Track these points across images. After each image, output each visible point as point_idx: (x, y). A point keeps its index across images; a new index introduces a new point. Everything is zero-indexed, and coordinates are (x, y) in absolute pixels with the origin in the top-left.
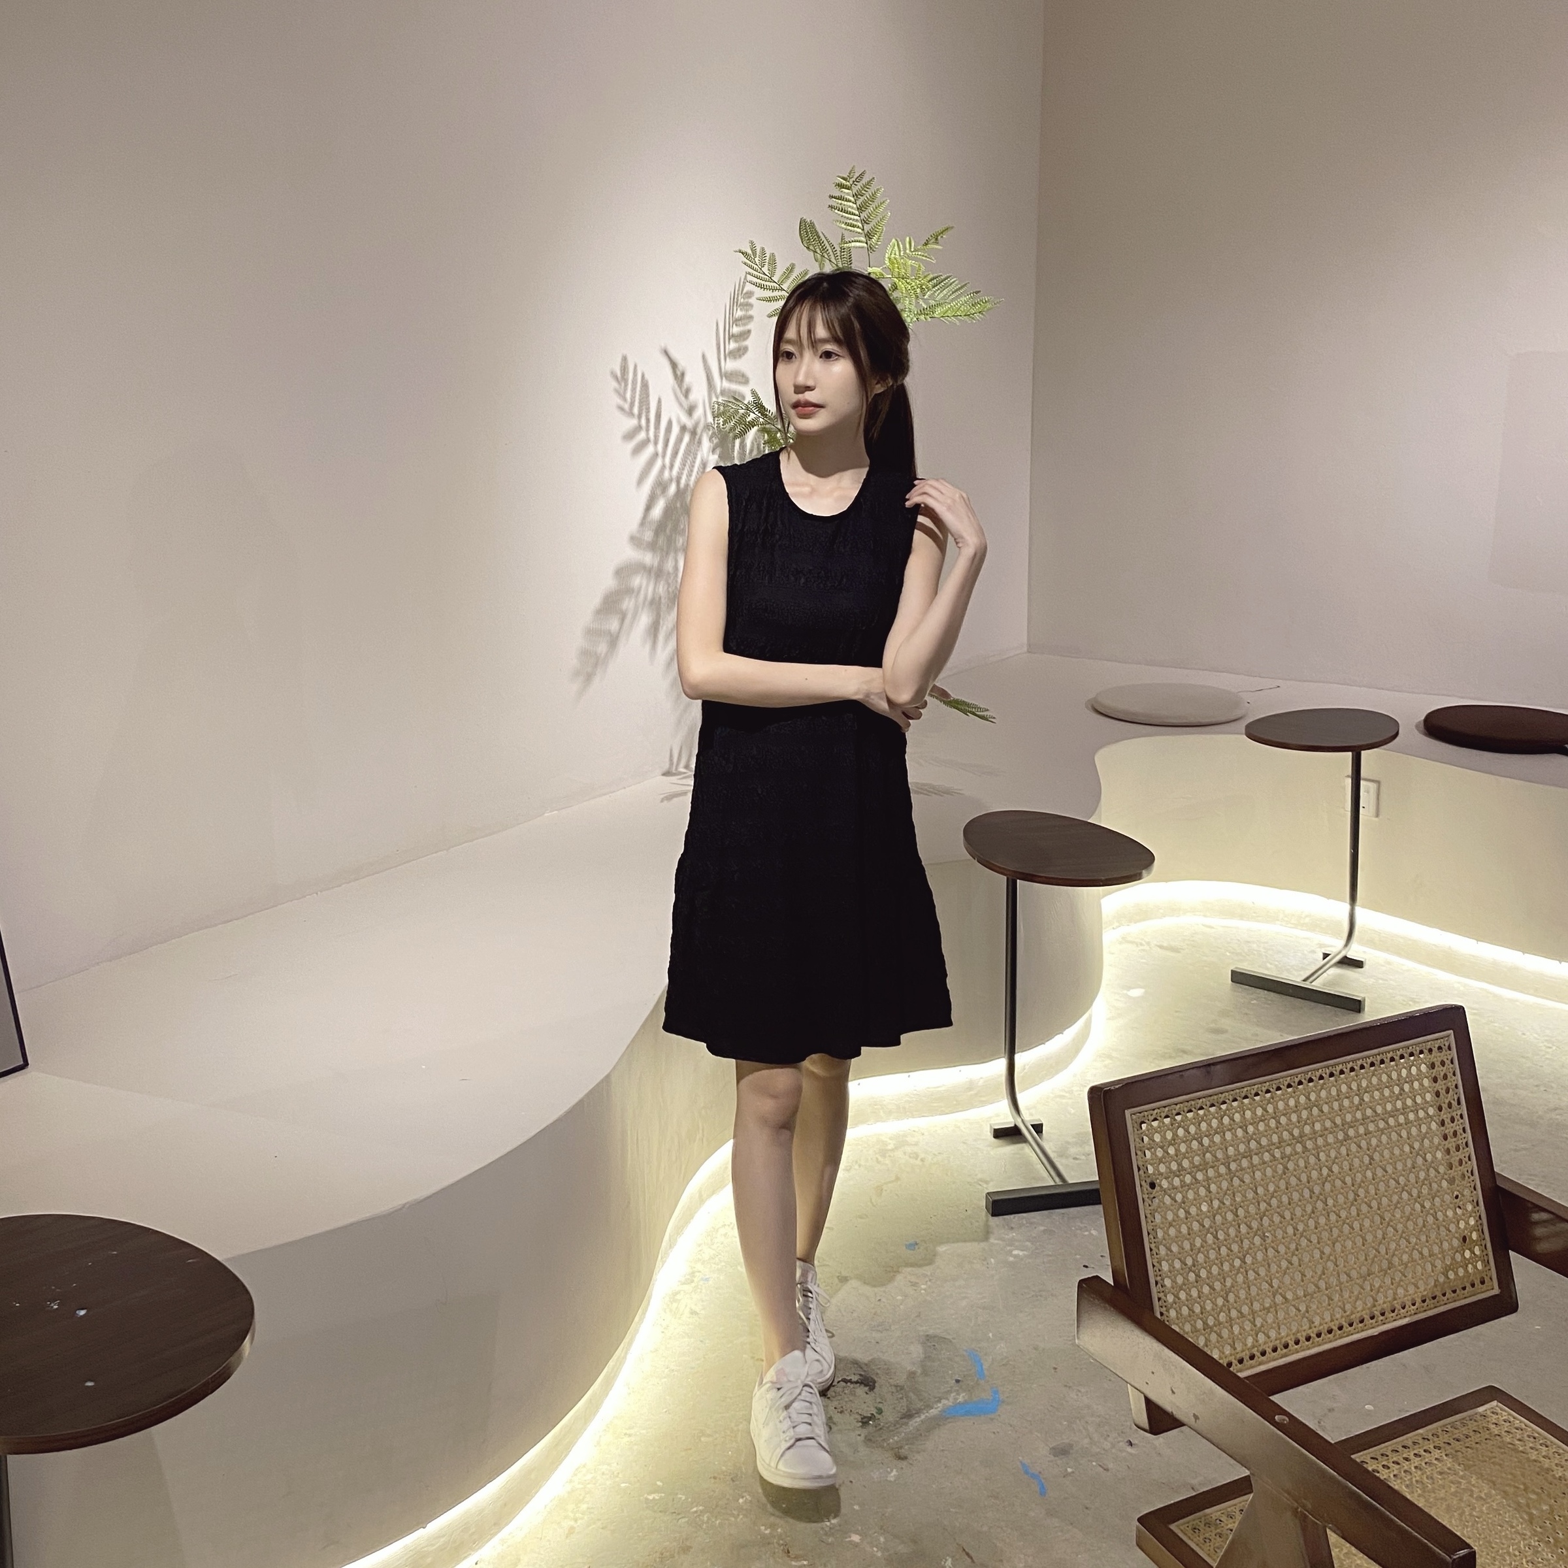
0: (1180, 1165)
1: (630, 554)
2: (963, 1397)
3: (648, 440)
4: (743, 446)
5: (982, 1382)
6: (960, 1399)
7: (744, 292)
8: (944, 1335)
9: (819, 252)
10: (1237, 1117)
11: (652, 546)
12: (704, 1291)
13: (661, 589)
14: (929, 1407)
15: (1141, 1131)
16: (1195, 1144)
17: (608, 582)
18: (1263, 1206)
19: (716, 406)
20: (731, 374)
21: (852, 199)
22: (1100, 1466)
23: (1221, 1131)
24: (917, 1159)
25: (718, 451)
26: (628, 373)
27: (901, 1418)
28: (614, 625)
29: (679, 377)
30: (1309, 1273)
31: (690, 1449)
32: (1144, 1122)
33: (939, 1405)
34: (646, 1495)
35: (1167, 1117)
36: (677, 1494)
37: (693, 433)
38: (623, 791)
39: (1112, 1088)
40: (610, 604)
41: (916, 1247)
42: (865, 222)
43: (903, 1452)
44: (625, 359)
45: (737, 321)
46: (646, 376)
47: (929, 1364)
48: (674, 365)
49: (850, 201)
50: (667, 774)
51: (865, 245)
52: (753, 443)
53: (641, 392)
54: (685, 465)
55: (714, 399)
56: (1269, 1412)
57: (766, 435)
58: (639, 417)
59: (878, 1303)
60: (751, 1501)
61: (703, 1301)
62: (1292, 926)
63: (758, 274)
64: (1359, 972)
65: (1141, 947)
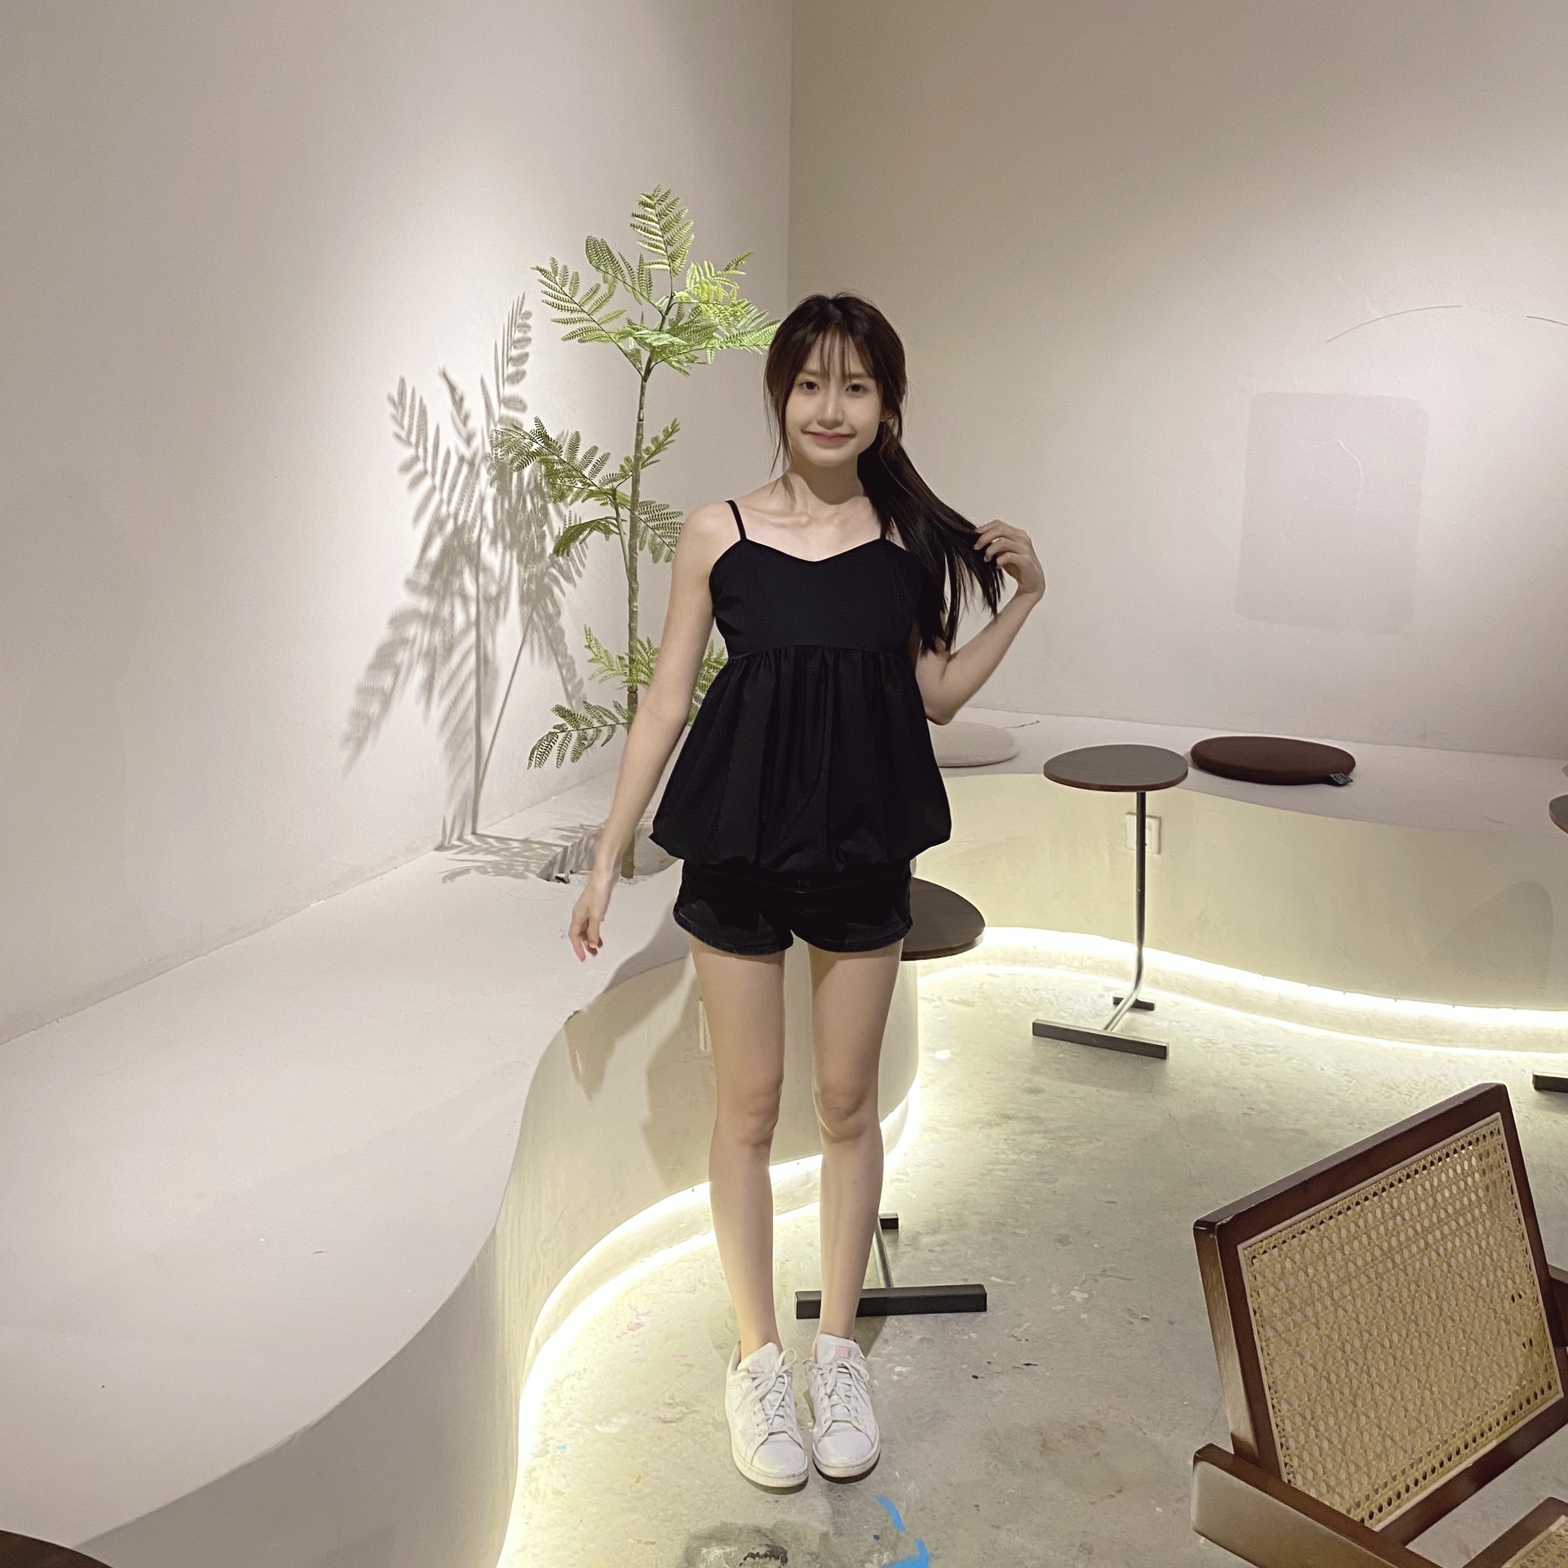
1: (405, 600)
3: (425, 472)
4: (520, 479)
7: (523, 311)
11: (429, 591)
13: (436, 639)
17: (382, 633)
19: (494, 434)
20: (509, 400)
25: (496, 484)
26: (406, 397)
28: (387, 682)
29: (458, 403)
35: (1274, 1247)
37: (472, 464)
38: (394, 870)
40: (384, 658)
42: (668, 243)
44: (402, 382)
45: (516, 343)
46: (425, 401)
48: (452, 389)
49: (653, 221)
52: (530, 476)
53: (418, 419)
54: (463, 500)
55: (492, 427)
57: (543, 467)
58: (417, 447)
62: (1074, 969)
63: (557, 294)
64: (1151, 1016)
65: (934, 1003)
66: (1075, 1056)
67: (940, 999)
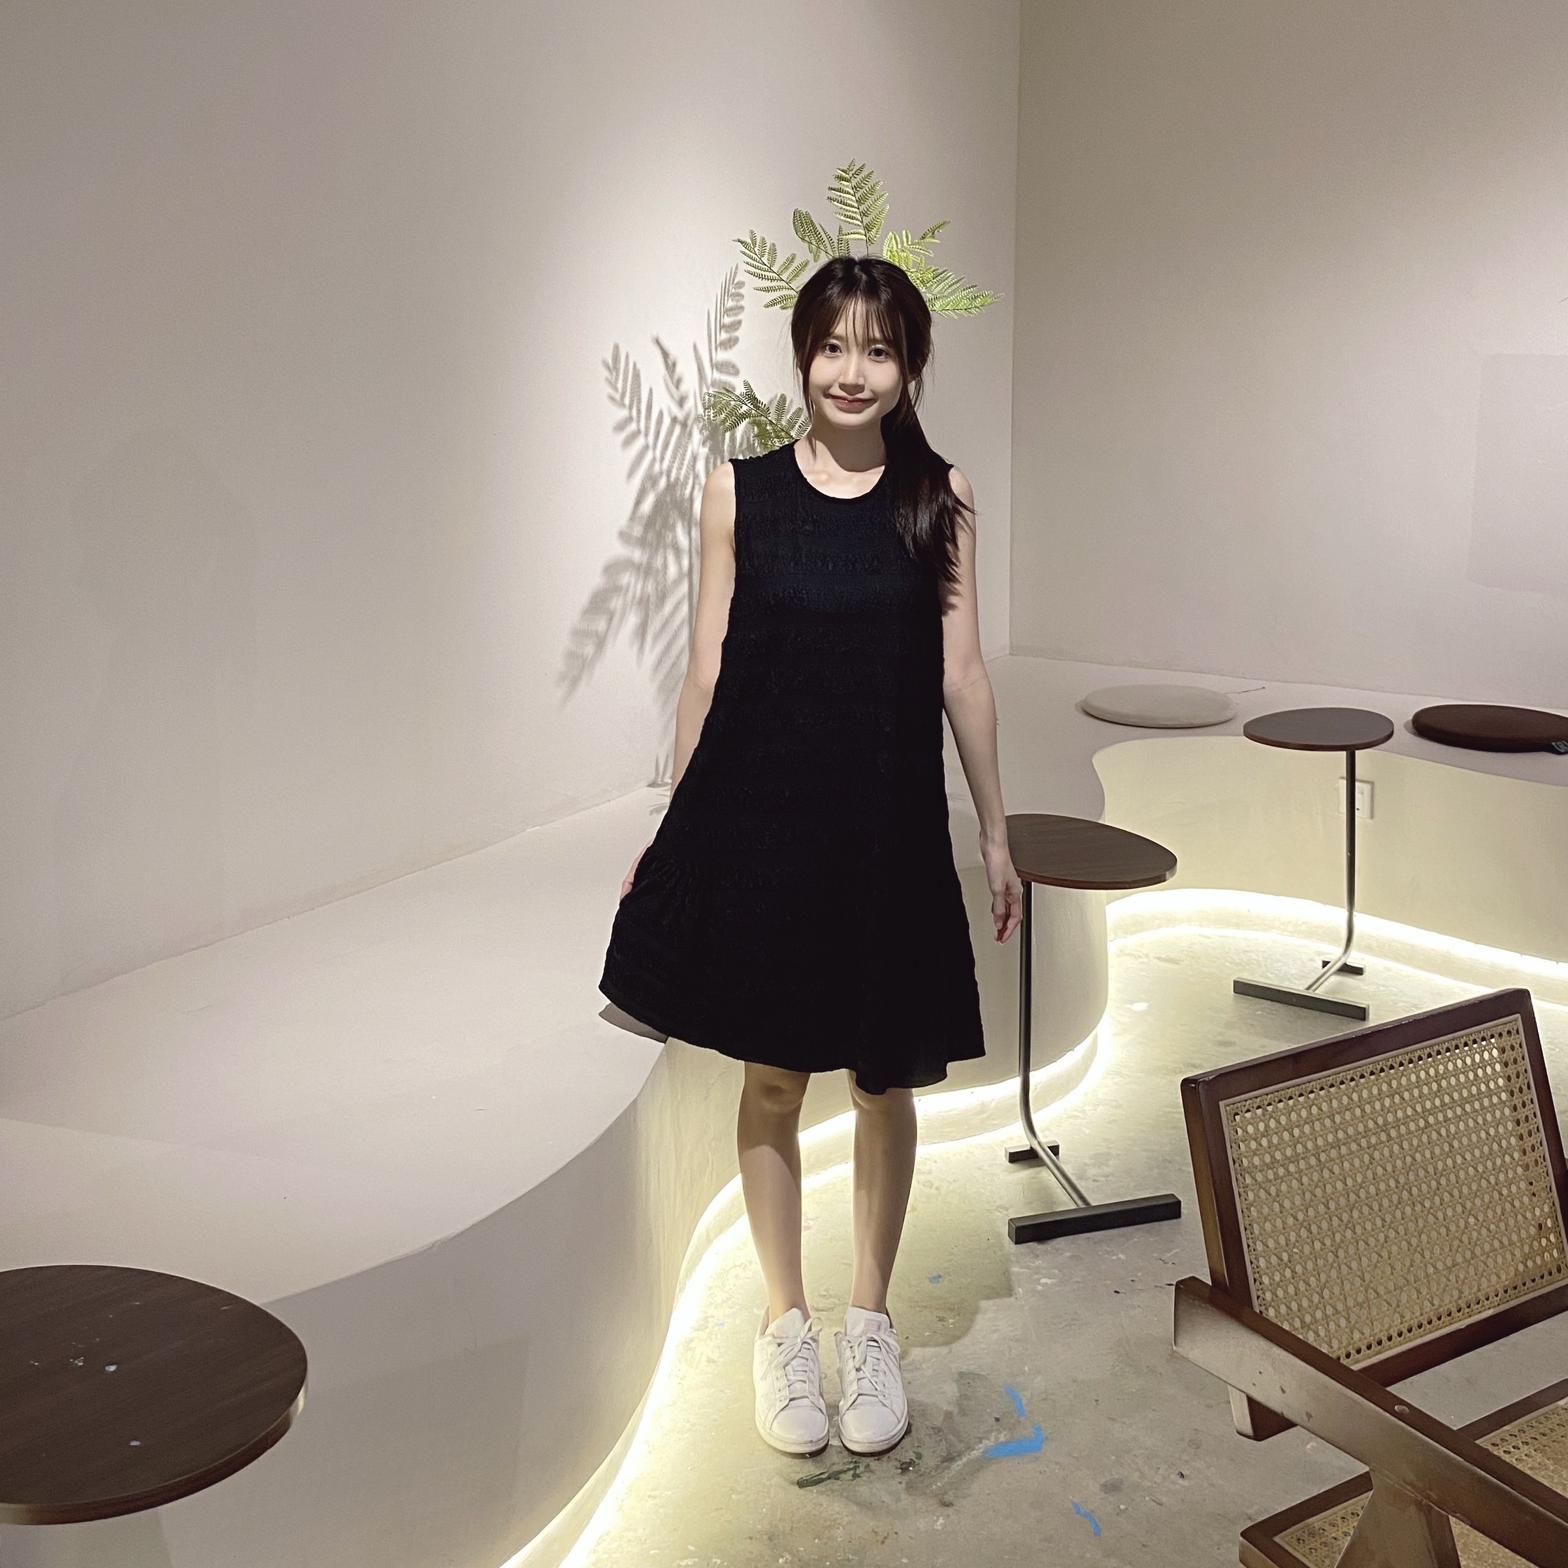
0: (1273, 1157)
1: (618, 550)
2: (1005, 1435)
3: (639, 432)
4: (733, 439)
5: (1022, 1419)
6: (1002, 1438)
7: (735, 282)
8: (977, 1371)
9: (814, 243)
10: (1325, 1107)
11: (642, 542)
12: (719, 1336)
13: (650, 587)
14: (970, 1448)
15: (1234, 1123)
16: (1286, 1135)
17: (596, 580)
18: (1353, 1197)
19: (707, 397)
20: (722, 365)
21: (852, 192)
22: (1154, 1501)
23: (1309, 1121)
24: (931, 1188)
25: (708, 445)
26: (620, 362)
27: (942, 1462)
28: (601, 625)
29: (671, 367)
30: (1398, 1266)
31: (722, 1509)
32: (1237, 1114)
33: (980, 1446)
34: (678, 1562)
35: (1259, 1107)
36: (711, 1558)
37: (684, 425)
38: (608, 803)
39: (1207, 1079)
40: (598, 604)
41: (940, 1280)
42: (864, 215)
43: (949, 1497)
44: (617, 348)
45: (728, 311)
46: (638, 366)
47: (965, 1402)
48: (665, 355)
49: (849, 193)
50: (653, 785)
51: (864, 237)
52: (742, 436)
53: (632, 382)
54: (675, 458)
55: (705, 390)
56: (1389, 1403)
57: (756, 428)
58: (631, 408)
60: (792, 1562)
61: (719, 1348)
62: (1289, 934)
63: (757, 264)
64: (1359, 980)
65: (1140, 960)
66: (1273, 1014)
67: (1147, 956)
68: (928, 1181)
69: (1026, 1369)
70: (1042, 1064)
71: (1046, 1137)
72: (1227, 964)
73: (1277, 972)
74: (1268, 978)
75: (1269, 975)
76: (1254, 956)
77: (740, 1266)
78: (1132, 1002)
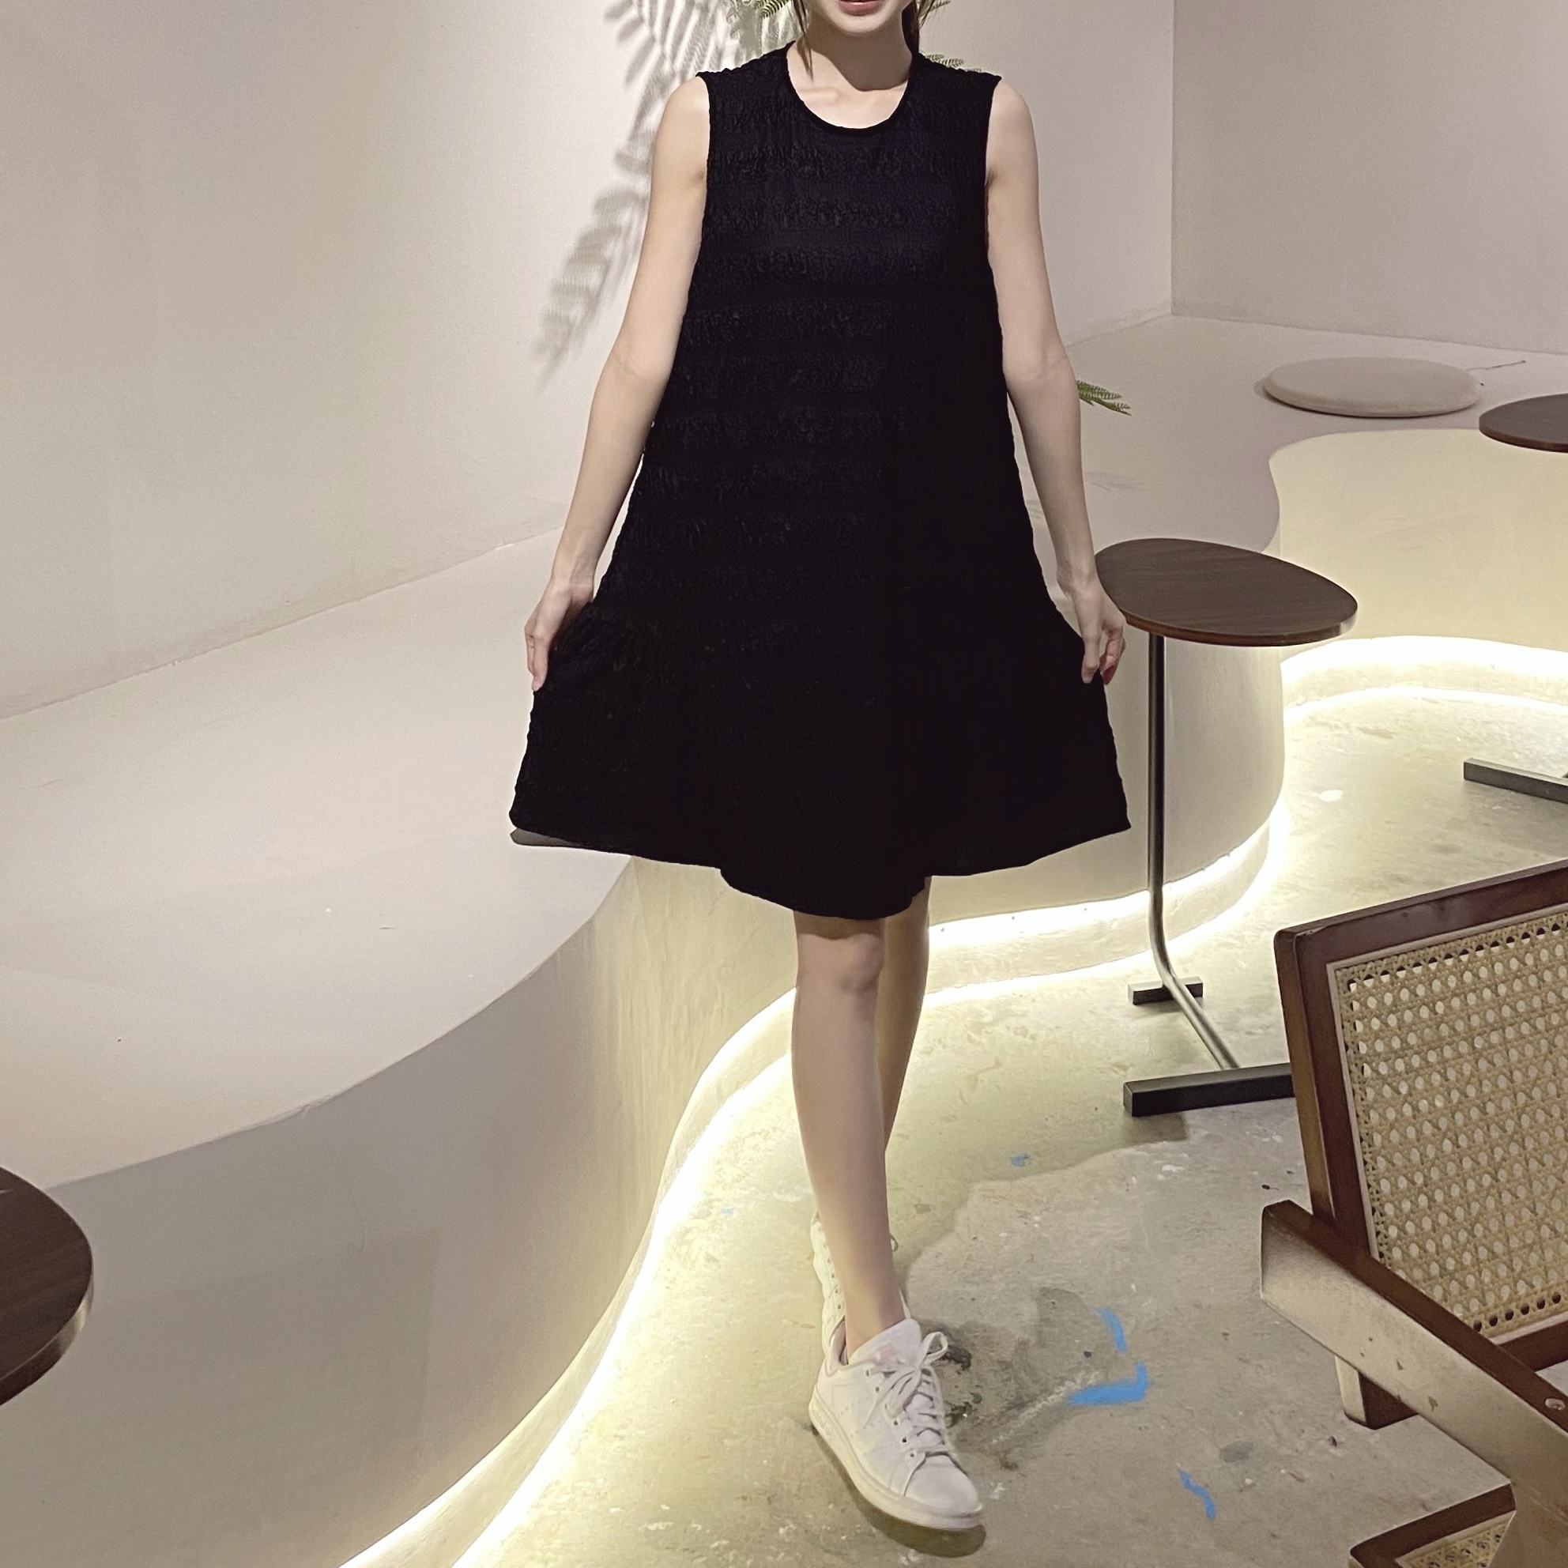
0: (1404, 1041)
1: (616, 179)
2: (1096, 1376)
3: (641, 19)
4: (773, 27)
5: (1122, 1355)
6: (1092, 1381)
8: (1066, 1288)
10: (1484, 973)
12: (725, 1227)
14: (1048, 1392)
15: (1348, 994)
16: (1425, 1012)
17: (585, 219)
18: (1522, 1098)
22: (1292, 1475)
23: (1461, 992)
24: (1025, 1036)
25: (738, 35)
27: (1009, 1409)
28: (593, 279)
31: (708, 1457)
32: (1352, 981)
33: (1062, 1389)
34: (646, 1525)
35: (1385, 973)
36: (690, 1522)
37: (704, 10)
39: (1308, 932)
40: (588, 250)
41: (1027, 1161)
43: (1013, 1457)
47: (1046, 1329)
52: (787, 23)
54: (692, 54)
56: (1536, 1394)
59: (973, 1243)
60: (796, 1532)
61: (724, 1243)
62: (1548, 699)
65: (1338, 732)
66: (1517, 810)
67: (1347, 726)
68: (1022, 1027)
69: (1133, 1286)
70: (1182, 874)
71: (1184, 973)
72: (1458, 739)
73: (1527, 752)
74: (1515, 760)
75: (1517, 756)
76: (1496, 728)
77: (760, 1134)
78: (1321, 790)
